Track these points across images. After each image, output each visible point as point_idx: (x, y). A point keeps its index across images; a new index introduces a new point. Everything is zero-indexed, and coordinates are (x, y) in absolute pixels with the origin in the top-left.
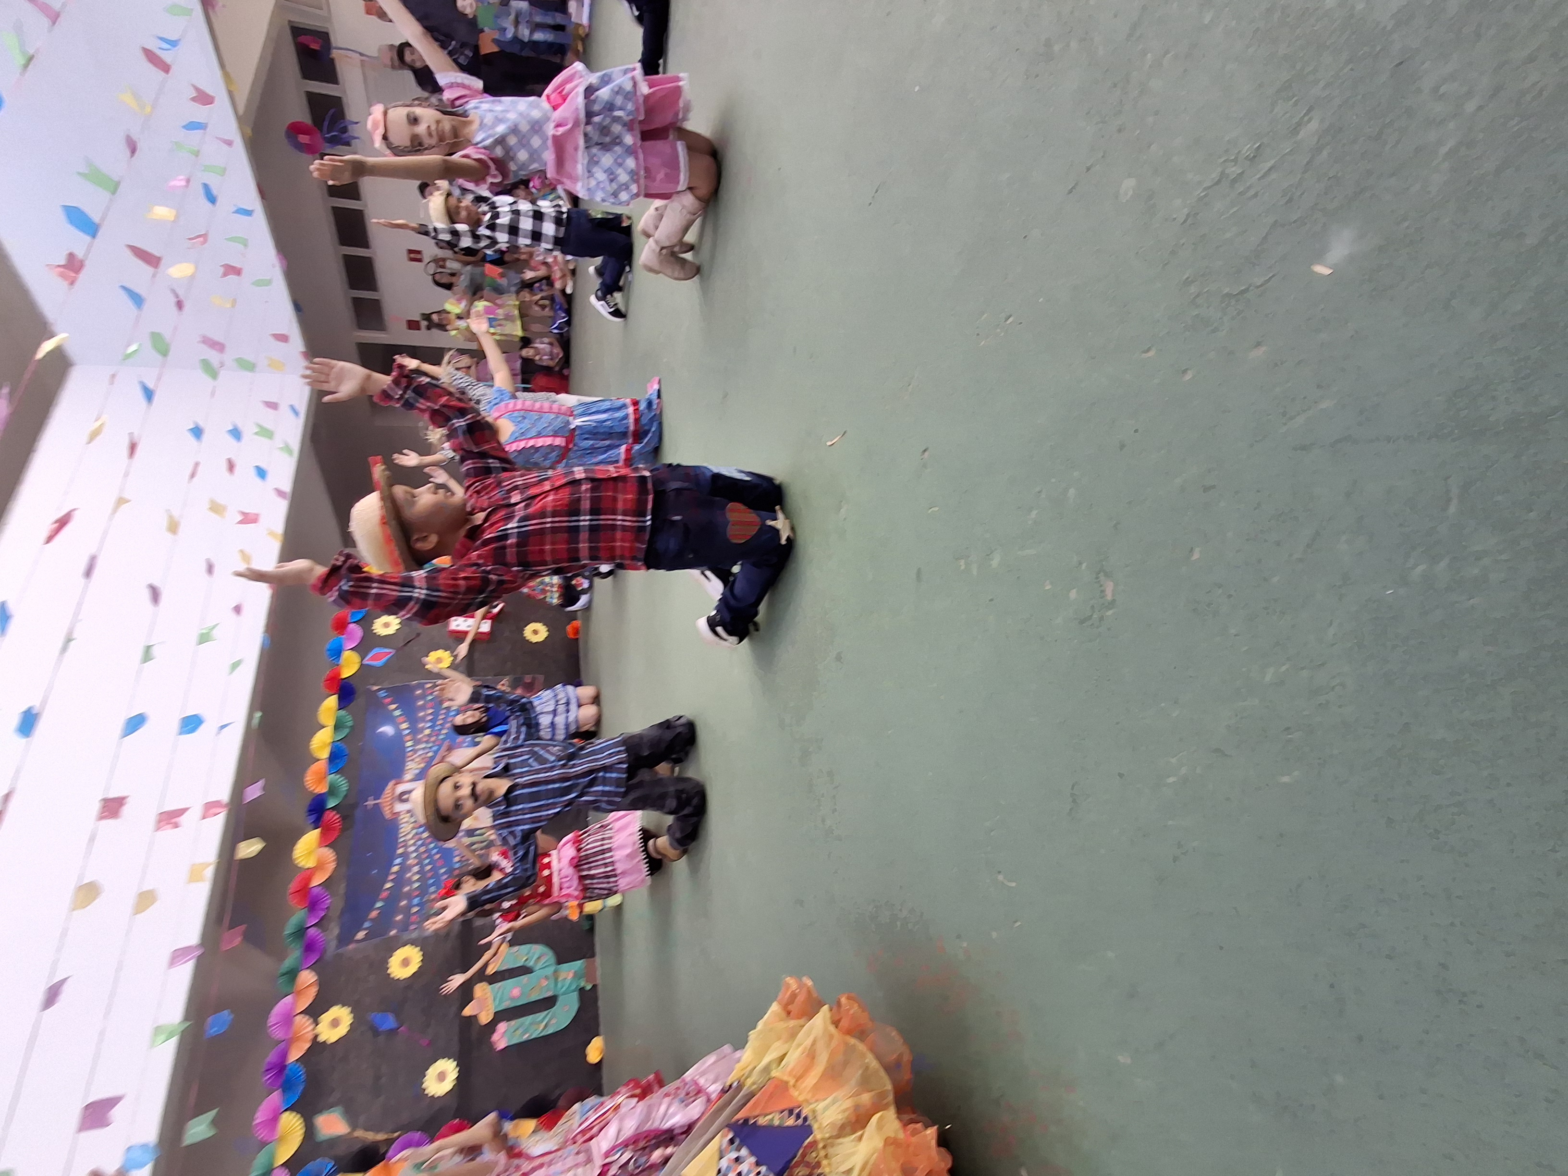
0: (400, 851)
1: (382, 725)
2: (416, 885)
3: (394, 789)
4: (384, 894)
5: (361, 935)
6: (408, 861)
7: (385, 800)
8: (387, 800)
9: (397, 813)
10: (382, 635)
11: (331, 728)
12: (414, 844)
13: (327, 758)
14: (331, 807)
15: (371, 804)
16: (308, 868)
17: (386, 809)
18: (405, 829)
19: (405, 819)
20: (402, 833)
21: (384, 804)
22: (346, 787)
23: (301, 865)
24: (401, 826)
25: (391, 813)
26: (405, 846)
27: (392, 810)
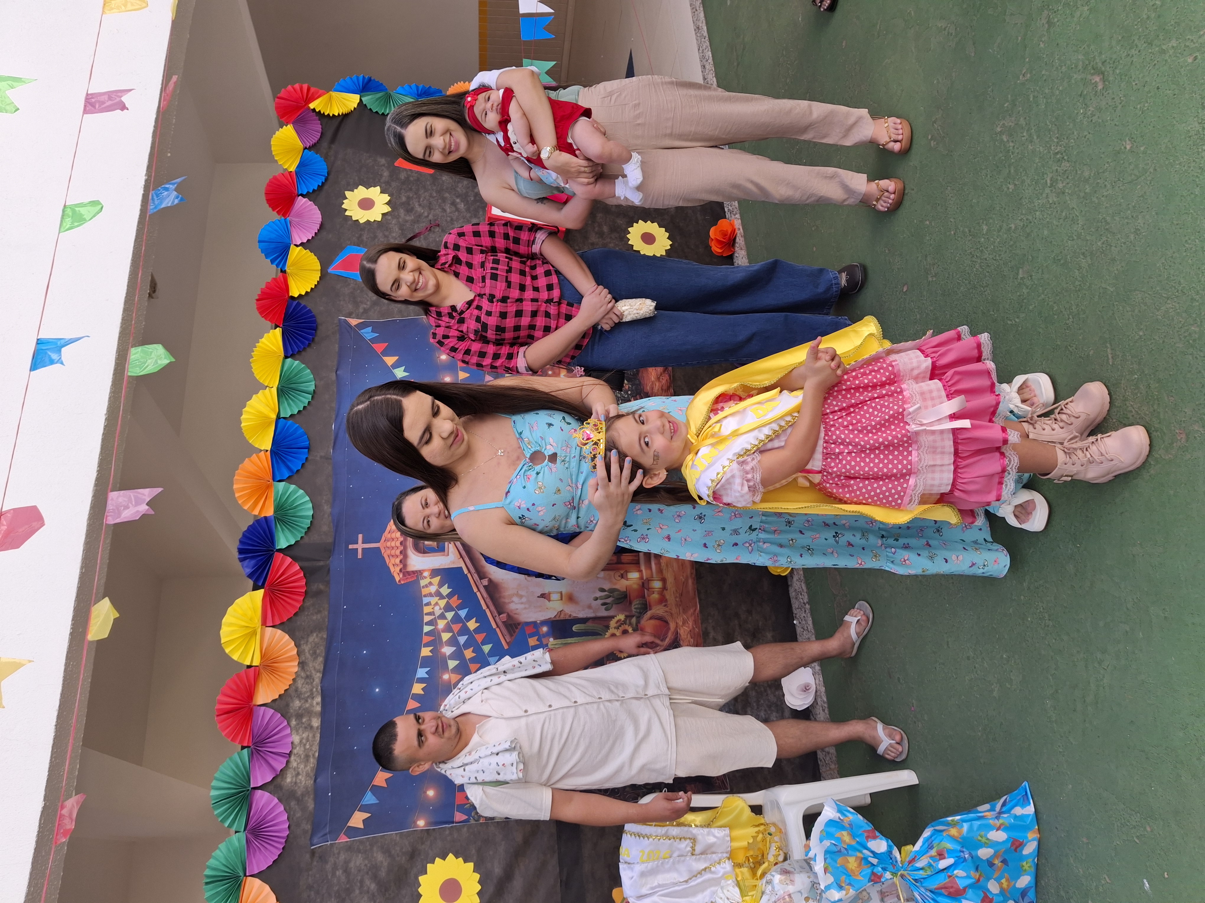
0: (426, 651)
5: (358, 819)
6: (442, 675)
7: (389, 544)
8: (393, 544)
9: (414, 572)
10: (362, 221)
11: (274, 391)
12: (453, 642)
13: (269, 448)
14: (284, 547)
15: (363, 549)
16: (249, 667)
17: (393, 561)
18: (432, 607)
19: (432, 587)
20: (427, 614)
21: (388, 552)
22: (308, 509)
23: (235, 657)
24: (425, 600)
25: (404, 571)
26: (435, 642)
27: (405, 566)
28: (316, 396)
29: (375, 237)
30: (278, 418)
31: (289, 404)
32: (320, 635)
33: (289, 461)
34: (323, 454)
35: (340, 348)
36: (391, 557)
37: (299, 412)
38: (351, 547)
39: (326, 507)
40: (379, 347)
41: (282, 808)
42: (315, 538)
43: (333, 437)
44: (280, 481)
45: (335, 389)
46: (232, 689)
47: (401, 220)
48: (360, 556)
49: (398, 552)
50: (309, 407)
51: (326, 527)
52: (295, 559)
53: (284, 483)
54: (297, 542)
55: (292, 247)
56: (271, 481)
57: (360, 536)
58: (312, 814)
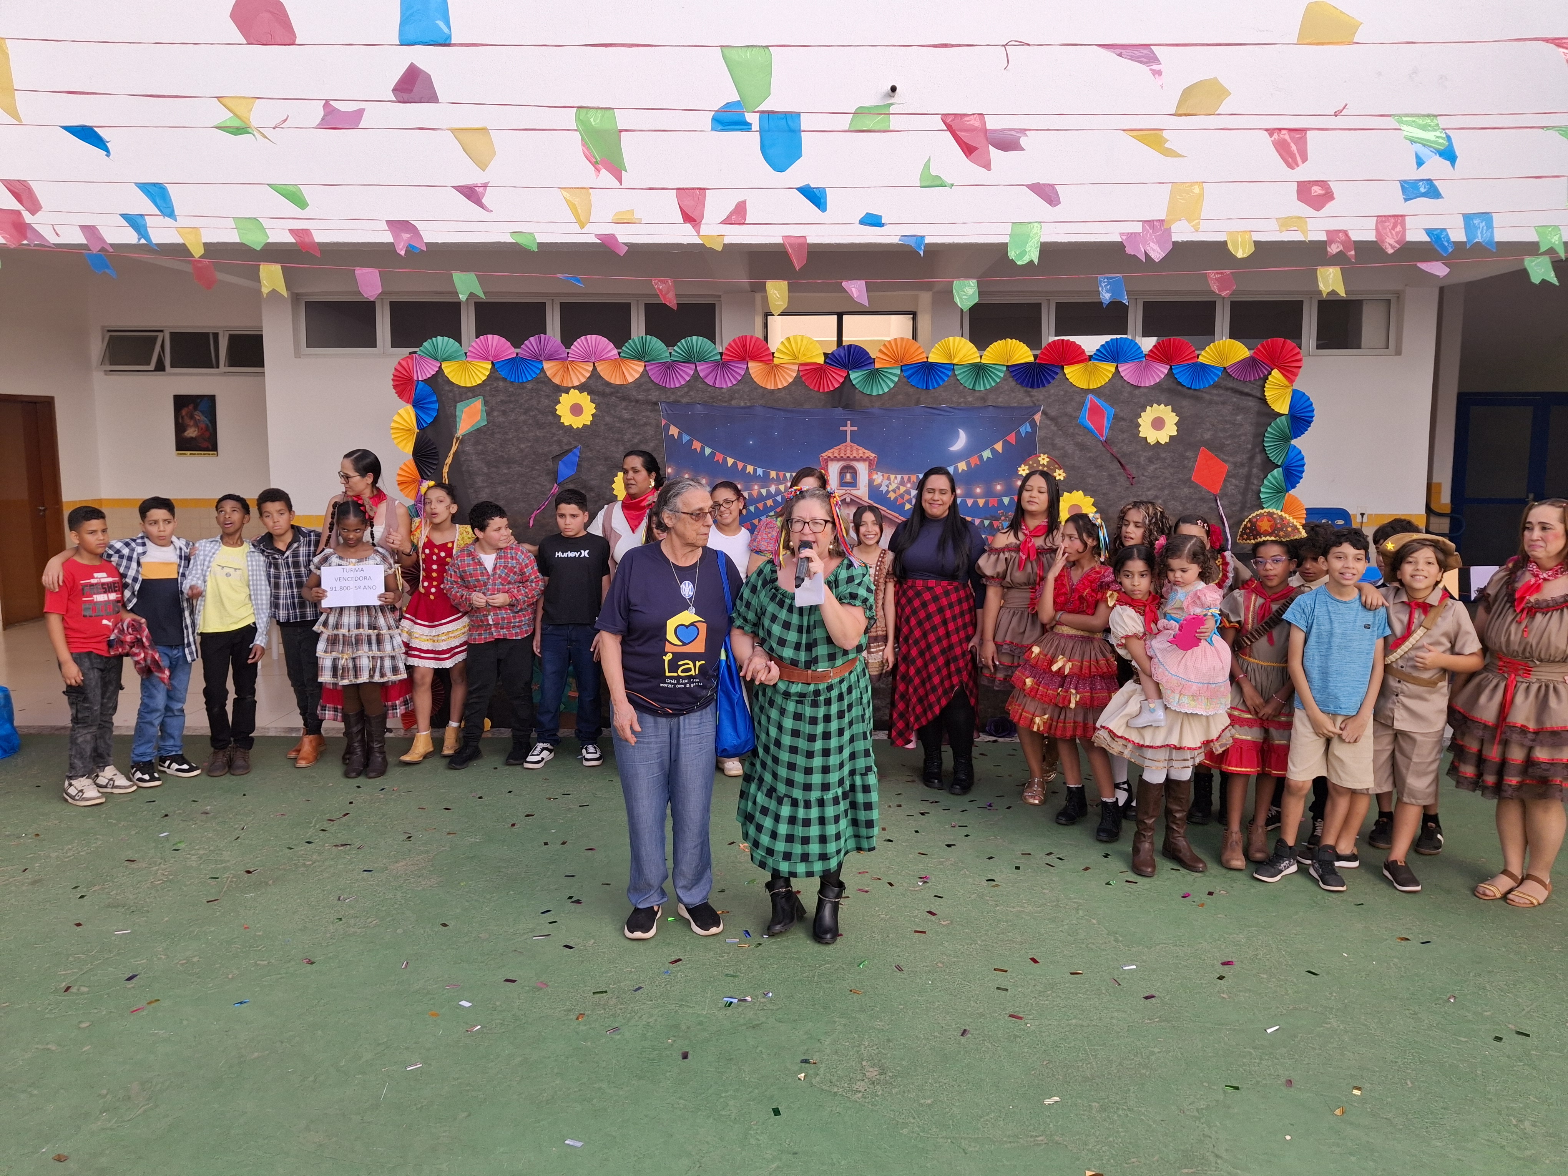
1: (970, 436)
3: (862, 459)
4: (719, 457)
5: (674, 431)
7: (849, 448)
8: (848, 451)
10: (1139, 420)
11: (978, 360)
13: (929, 360)
14: (851, 376)
15: (846, 430)
21: (843, 448)
22: (878, 392)
25: (829, 459)
27: (832, 460)
28: (971, 391)
29: (1123, 432)
30: (954, 365)
31: (965, 372)
32: (790, 403)
33: (918, 375)
34: (921, 399)
35: (1014, 408)
36: (839, 450)
37: (959, 380)
38: (849, 422)
39: (878, 404)
40: (1012, 438)
41: (683, 383)
42: (857, 398)
44: (902, 370)
47: (1139, 453)
48: (842, 428)
49: (842, 455)
50: (962, 386)
51: (864, 404)
52: (842, 384)
53: (900, 373)
54: (853, 385)
55: (1116, 365)
56: (902, 363)
57: (856, 428)
58: (679, 402)
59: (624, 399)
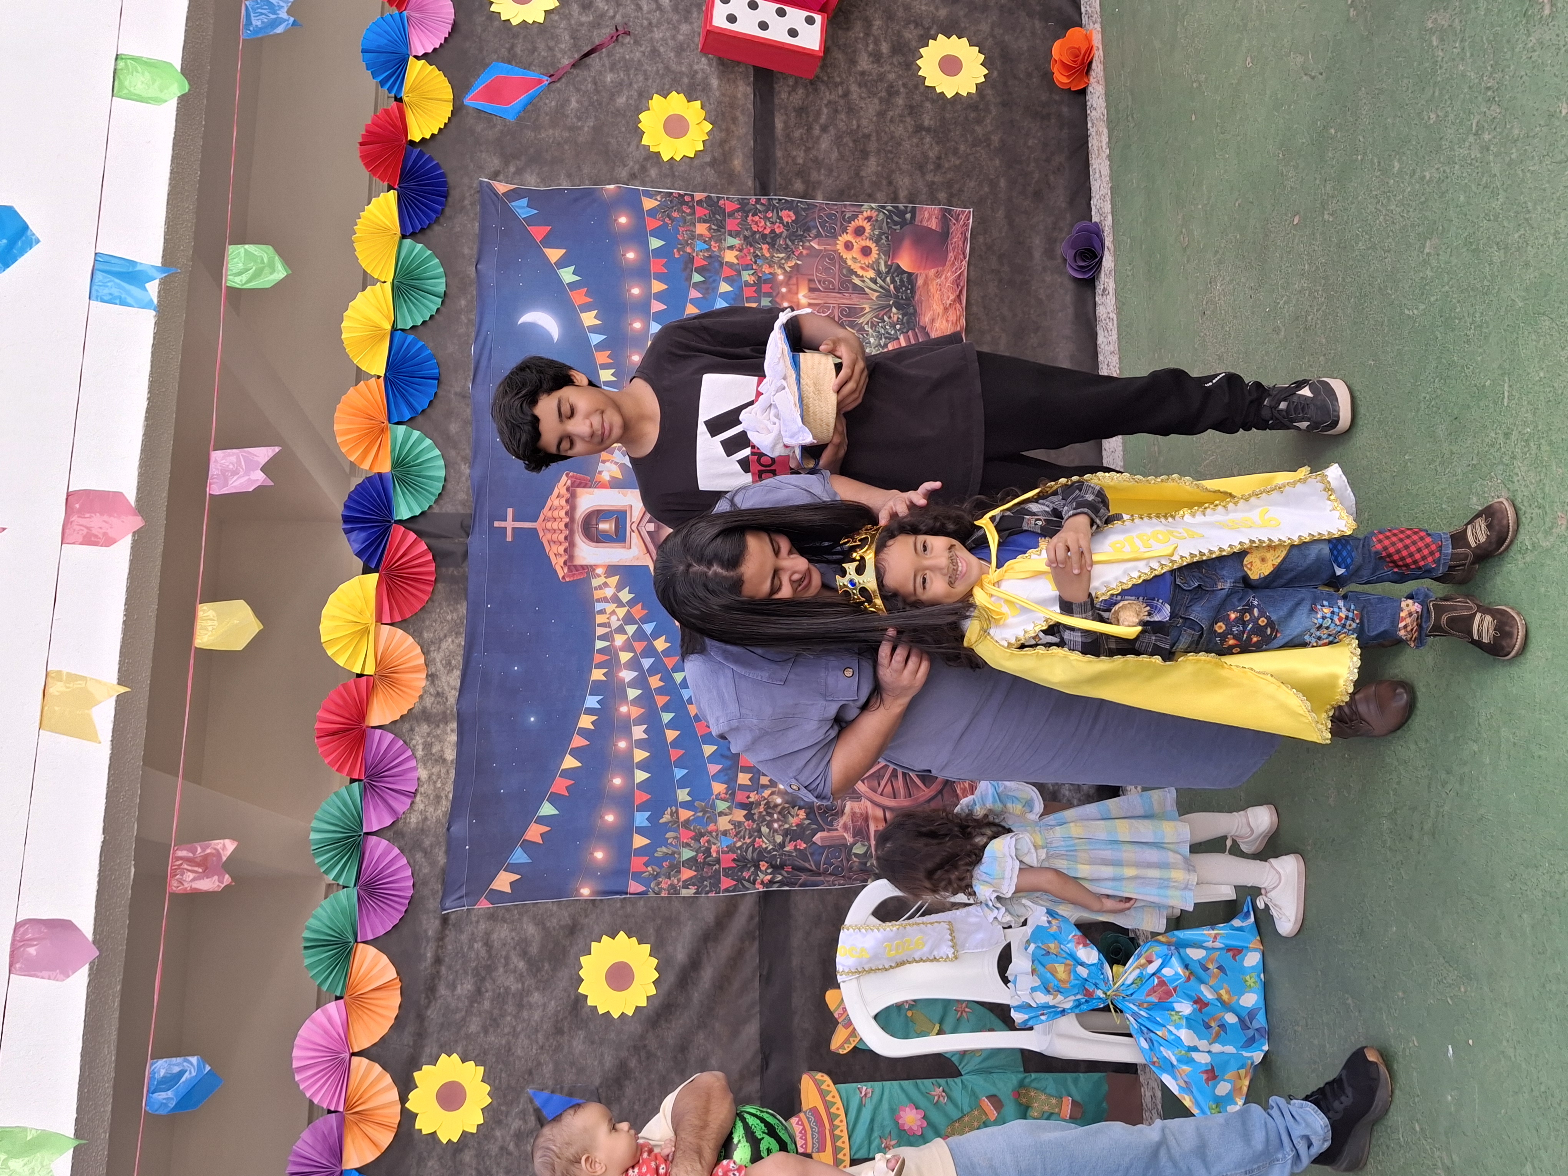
0: (597, 675)
1: (531, 304)
2: (641, 776)
3: (571, 501)
4: (560, 785)
5: (503, 881)
6: (619, 707)
7: (549, 525)
8: (555, 526)
9: (583, 567)
10: (515, 22)
11: (388, 287)
12: (635, 664)
13: (382, 374)
14: (405, 518)
15: (513, 529)
16: (359, 676)
17: (554, 548)
18: (608, 616)
19: (607, 589)
20: (600, 625)
21: (548, 536)
22: (439, 467)
23: (341, 662)
24: (598, 606)
25: (569, 562)
26: (611, 663)
27: (571, 557)
28: (447, 300)
29: (534, 49)
30: (394, 329)
31: (410, 311)
32: (457, 641)
33: (411, 395)
34: (458, 390)
35: (483, 228)
36: (552, 544)
37: (424, 322)
38: (497, 524)
39: (463, 467)
40: (538, 232)
41: (404, 861)
42: (448, 508)
43: (472, 366)
44: (398, 423)
45: (475, 293)
46: (336, 704)
47: (573, 22)
48: (509, 538)
49: (562, 537)
50: (437, 316)
51: (461, 494)
52: (420, 534)
53: (404, 427)
54: (423, 513)
55: (411, 58)
56: (386, 422)
57: (510, 511)
58: (443, 871)
59: (431, 990)
